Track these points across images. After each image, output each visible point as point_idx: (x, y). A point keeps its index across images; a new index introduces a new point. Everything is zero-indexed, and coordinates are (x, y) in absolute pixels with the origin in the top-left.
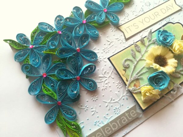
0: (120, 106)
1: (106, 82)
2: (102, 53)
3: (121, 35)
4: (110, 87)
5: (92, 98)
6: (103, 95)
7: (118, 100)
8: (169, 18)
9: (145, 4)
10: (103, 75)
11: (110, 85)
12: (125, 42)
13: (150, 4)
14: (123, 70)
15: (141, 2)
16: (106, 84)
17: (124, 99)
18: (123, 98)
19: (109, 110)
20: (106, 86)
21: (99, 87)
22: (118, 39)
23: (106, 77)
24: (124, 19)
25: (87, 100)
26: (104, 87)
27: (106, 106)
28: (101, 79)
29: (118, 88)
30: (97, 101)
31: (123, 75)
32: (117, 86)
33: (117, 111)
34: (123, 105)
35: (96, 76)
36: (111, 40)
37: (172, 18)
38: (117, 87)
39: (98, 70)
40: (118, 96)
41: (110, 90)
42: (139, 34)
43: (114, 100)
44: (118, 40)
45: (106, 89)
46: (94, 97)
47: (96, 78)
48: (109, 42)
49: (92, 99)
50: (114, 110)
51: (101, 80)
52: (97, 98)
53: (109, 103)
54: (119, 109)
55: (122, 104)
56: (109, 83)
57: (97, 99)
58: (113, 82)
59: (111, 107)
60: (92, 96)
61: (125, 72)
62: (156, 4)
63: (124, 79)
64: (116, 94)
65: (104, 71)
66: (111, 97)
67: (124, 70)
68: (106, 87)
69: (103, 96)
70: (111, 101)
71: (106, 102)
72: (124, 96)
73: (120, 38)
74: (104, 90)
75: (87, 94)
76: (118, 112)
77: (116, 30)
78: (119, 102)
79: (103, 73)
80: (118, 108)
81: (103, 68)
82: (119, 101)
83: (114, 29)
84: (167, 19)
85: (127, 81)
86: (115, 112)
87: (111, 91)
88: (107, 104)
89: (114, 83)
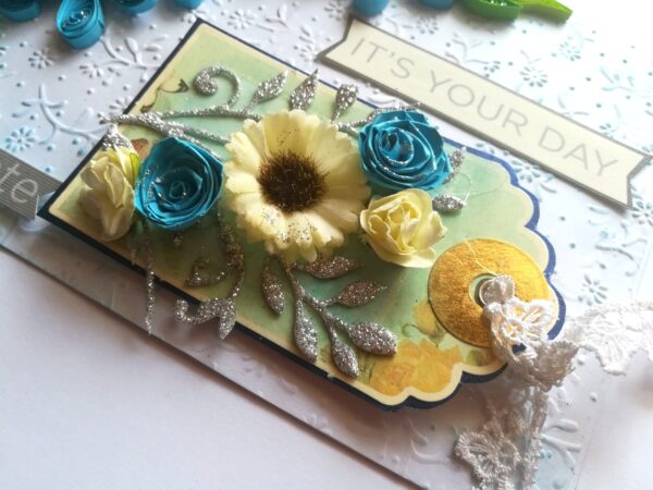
0: (42, 143)
1: (117, 67)
2: (223, 14)
3: (328, 40)
4: (104, 84)
5: (39, 53)
6: (64, 77)
7: (65, 127)
8: (538, 172)
9: (526, 69)
10: (140, 47)
11: (110, 81)
12: (311, 58)
13: (540, 85)
14: (182, 81)
15: (522, 52)
16: (110, 70)
17: (75, 142)
18: (79, 139)
19: (14, 116)
20: (102, 72)
21: (86, 55)
22: (308, 34)
23: (135, 60)
24: (405, 27)
25: (25, 43)
26: (95, 66)
27: (27, 101)
28: (121, 48)
29: (112, 107)
30: (35, 69)
31: (159, 89)
32: (118, 102)
33: (20, 141)
34: (49, 149)
35: (122, 31)
36: (287, 19)
37: (547, 185)
38: (116, 105)
39: (151, 28)
40: (78, 123)
41: (92, 90)
42: (377, 90)
43: (58, 115)
44: (301, 38)
45: (91, 76)
46: (45, 57)
47: (117, 33)
48: (279, 15)
49: (35, 54)
50: (21, 131)
51: (118, 50)
52: (43, 64)
53: (42, 107)
54: (31, 144)
55: (54, 146)
56: (118, 74)
57: (40, 67)
58: (128, 86)
59: (28, 116)
60: (47, 49)
61: (179, 91)
62: (563, 106)
63: (146, 99)
64: (85, 111)
65: (155, 45)
66: (66, 102)
67: (182, 84)
68: (98, 74)
69: (60, 79)
70: (51, 107)
71: (40, 97)
72: (88, 138)
73: (314, 41)
74: (85, 73)
75: (47, 32)
76: (18, 146)
77: (338, 19)
78: (58, 132)
79: (146, 46)
80: (31, 140)
81: (166, 36)
82: (62, 130)
83: (339, 11)
84: (528, 165)
85: (145, 110)
86: (14, 135)
87: (89, 92)
88: (33, 100)
89: (125, 88)
